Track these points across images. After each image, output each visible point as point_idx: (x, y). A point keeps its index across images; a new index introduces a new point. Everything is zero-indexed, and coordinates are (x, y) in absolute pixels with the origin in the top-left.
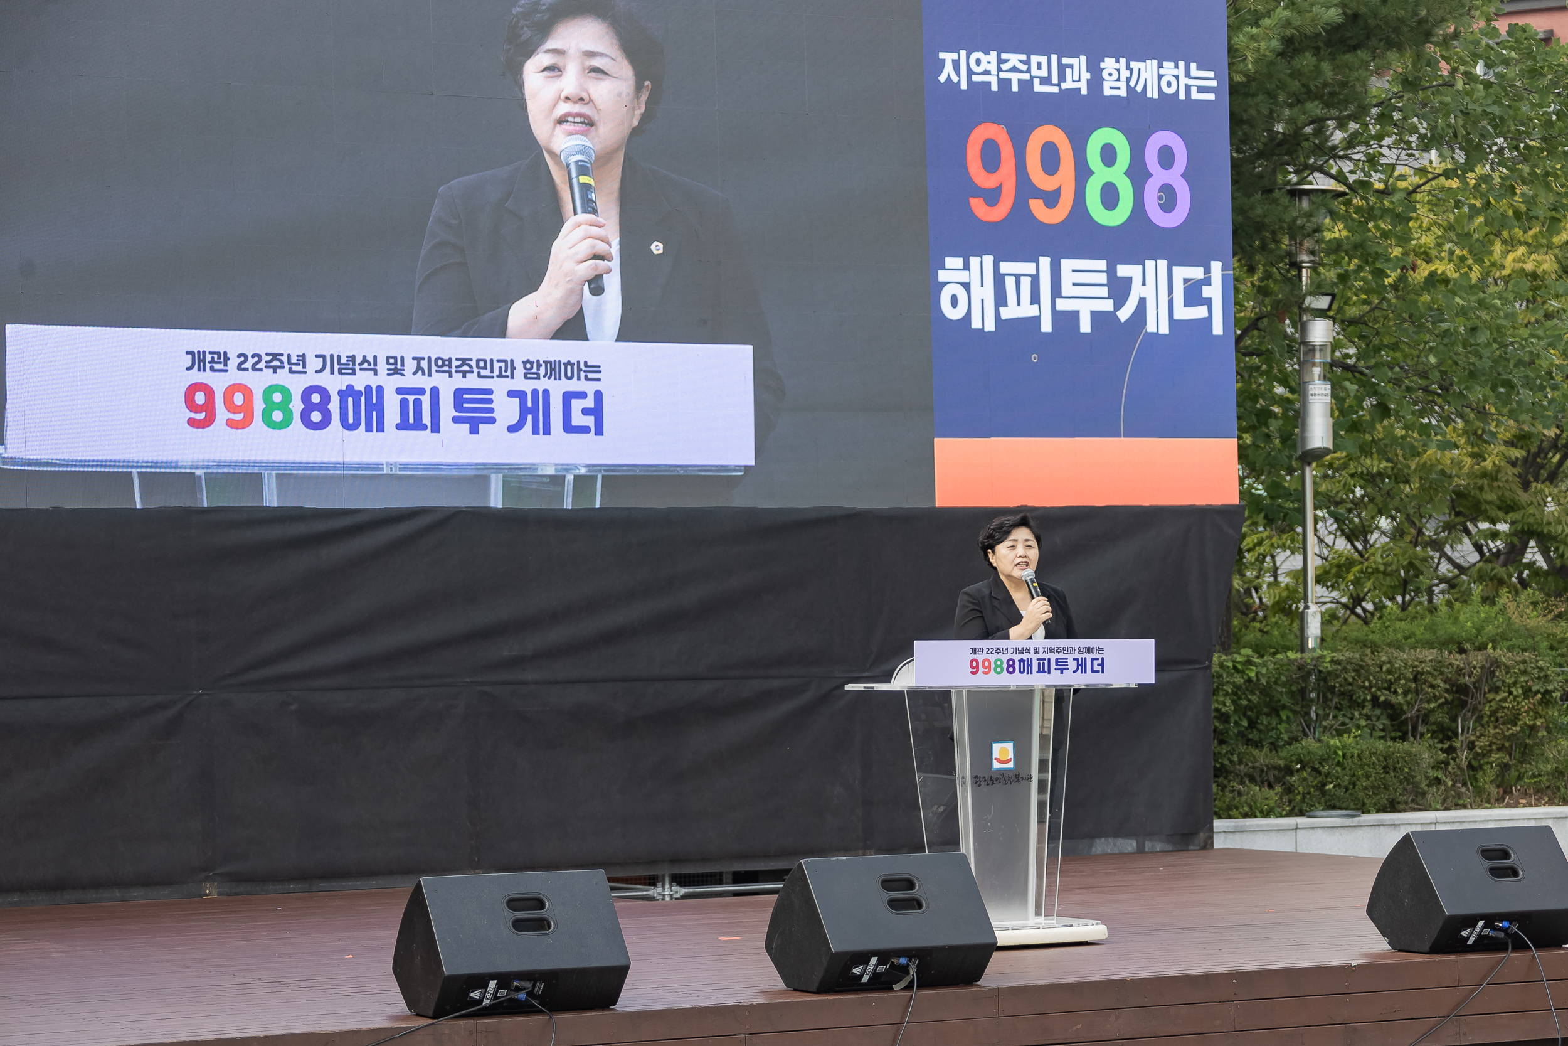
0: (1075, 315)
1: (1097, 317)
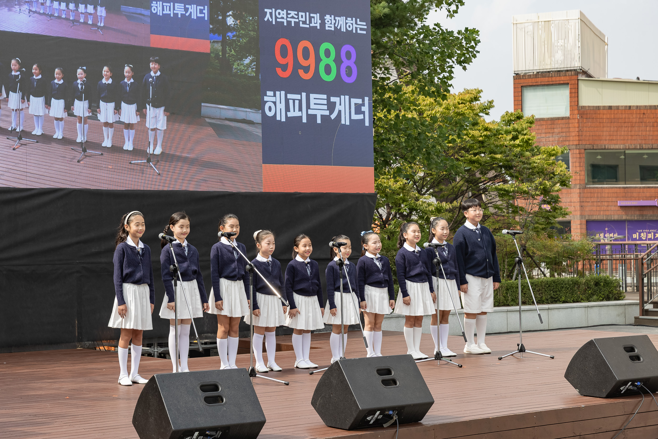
0: (315, 116)
1: (323, 117)
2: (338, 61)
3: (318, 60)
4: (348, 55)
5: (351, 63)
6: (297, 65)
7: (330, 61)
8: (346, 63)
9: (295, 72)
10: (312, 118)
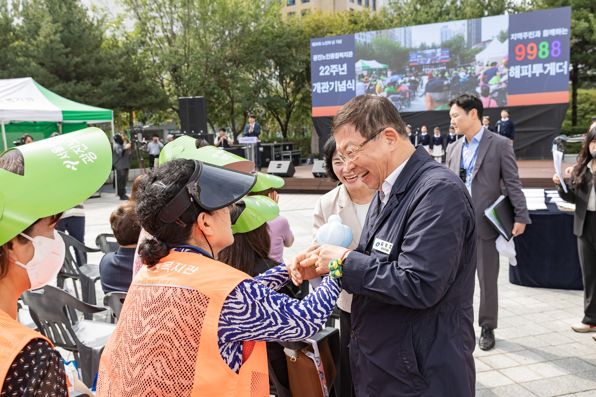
0: (535, 74)
1: (540, 74)
2: (550, 49)
3: (538, 50)
4: (556, 45)
5: (558, 48)
6: (527, 54)
7: (546, 50)
8: (554, 48)
9: (526, 57)
10: (534, 75)
